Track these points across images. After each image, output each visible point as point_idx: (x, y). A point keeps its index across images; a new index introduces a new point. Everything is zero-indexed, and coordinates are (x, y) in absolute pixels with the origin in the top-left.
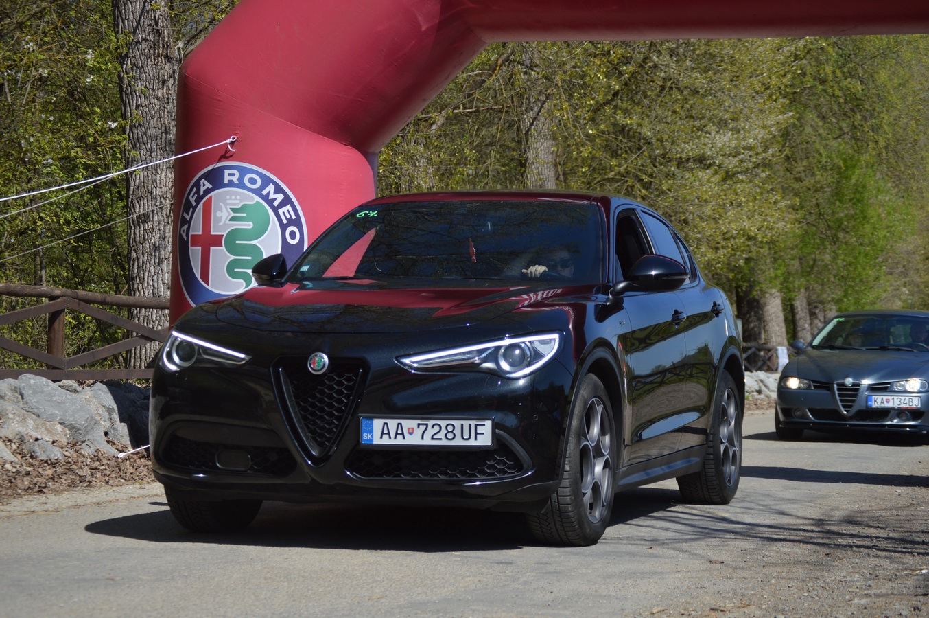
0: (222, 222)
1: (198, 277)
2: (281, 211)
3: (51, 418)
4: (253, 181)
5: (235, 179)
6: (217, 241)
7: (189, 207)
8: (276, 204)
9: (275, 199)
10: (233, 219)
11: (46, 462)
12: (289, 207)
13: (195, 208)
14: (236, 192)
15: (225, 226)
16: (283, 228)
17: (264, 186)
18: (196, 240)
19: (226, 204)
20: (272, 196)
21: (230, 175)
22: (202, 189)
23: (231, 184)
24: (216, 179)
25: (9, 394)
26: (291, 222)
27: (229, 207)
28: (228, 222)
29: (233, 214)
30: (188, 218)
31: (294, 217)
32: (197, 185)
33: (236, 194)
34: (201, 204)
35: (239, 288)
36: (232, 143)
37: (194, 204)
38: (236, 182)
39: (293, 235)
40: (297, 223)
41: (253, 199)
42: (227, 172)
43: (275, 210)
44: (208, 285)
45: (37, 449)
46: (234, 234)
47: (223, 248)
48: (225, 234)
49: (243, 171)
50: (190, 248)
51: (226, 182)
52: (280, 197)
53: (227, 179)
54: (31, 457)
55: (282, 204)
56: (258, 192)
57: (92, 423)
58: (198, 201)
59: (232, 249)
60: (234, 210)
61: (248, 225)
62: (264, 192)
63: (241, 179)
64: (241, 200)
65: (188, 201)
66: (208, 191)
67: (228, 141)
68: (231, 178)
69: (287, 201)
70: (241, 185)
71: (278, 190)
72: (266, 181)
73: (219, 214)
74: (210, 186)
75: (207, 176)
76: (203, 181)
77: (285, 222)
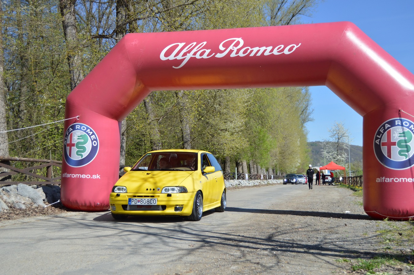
1: (69, 155)
3: (25, 196)
4: (84, 128)
5: (79, 128)
6: (73, 145)
7: (67, 136)
8: (90, 135)
9: (90, 133)
10: (78, 139)
11: (19, 209)
12: (94, 136)
13: (68, 136)
15: (76, 141)
16: (92, 141)
17: (87, 130)
18: (68, 145)
19: (76, 135)
20: (89, 133)
21: (77, 127)
22: (70, 131)
23: (78, 129)
24: (74, 128)
25: (13, 189)
26: (94, 140)
28: (77, 140)
30: (66, 139)
31: (95, 138)
32: (69, 129)
33: (79, 132)
35: (79, 158)
36: (78, 118)
37: (68, 135)
39: (95, 143)
40: (96, 140)
42: (77, 126)
43: (90, 136)
44: (71, 157)
45: (16, 205)
46: (78, 143)
47: (75, 147)
48: (76, 143)
49: (81, 126)
50: (67, 147)
51: (76, 128)
52: (91, 133)
53: (77, 128)
54: (14, 208)
55: (92, 135)
56: (85, 131)
57: (39, 197)
58: (69, 134)
59: (78, 147)
60: (78, 136)
61: (82, 141)
62: (87, 131)
64: (80, 134)
65: (66, 134)
66: (71, 131)
67: (77, 117)
68: (78, 127)
69: (93, 134)
70: (80, 129)
71: (91, 131)
72: (88, 128)
74: (72, 130)
75: (72, 127)
76: (70, 128)
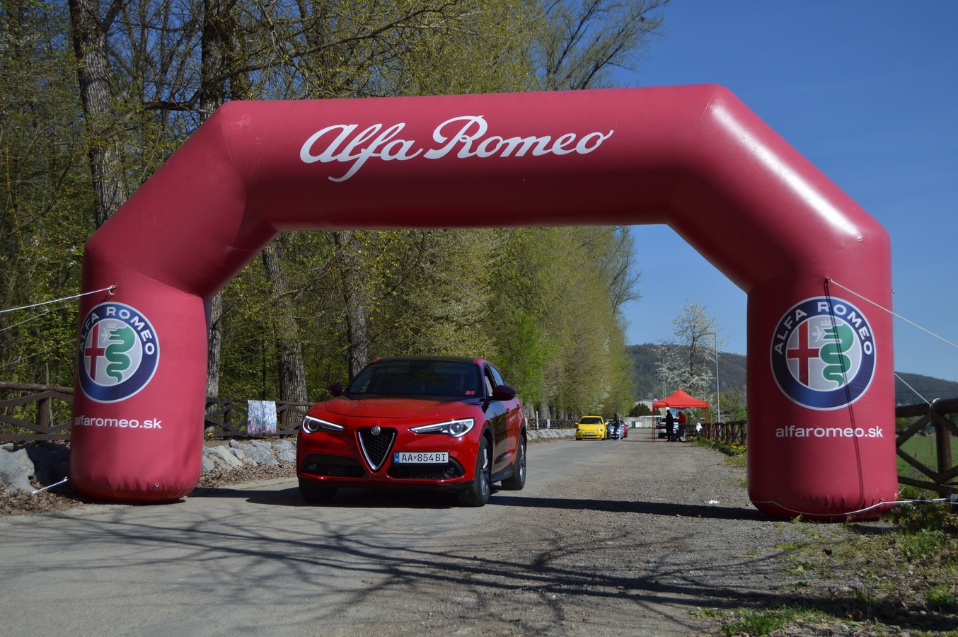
0: (104, 340)
1: (89, 375)
2: (142, 333)
4: (124, 314)
5: (113, 313)
6: (101, 352)
7: (85, 331)
8: (139, 329)
9: (138, 326)
10: (111, 338)
12: (148, 331)
13: (88, 331)
14: (114, 321)
15: (107, 343)
16: (144, 344)
17: (132, 317)
18: (88, 352)
19: (107, 329)
20: (137, 324)
21: (110, 310)
22: (93, 319)
23: (111, 316)
24: (102, 313)
26: (149, 340)
27: (109, 331)
28: (108, 340)
29: (112, 335)
30: (84, 337)
31: (151, 337)
32: (90, 317)
34: (92, 329)
35: (114, 382)
36: (112, 290)
37: (88, 329)
38: (114, 315)
39: (150, 349)
40: (153, 341)
41: (124, 325)
42: (108, 308)
43: (139, 332)
44: (94, 380)
46: (112, 348)
47: (105, 357)
48: (106, 348)
49: (119, 308)
50: (85, 357)
51: (108, 314)
52: (142, 324)
55: (144, 329)
56: (127, 321)
57: (19, 471)
58: (90, 327)
59: (110, 357)
60: (112, 333)
61: (121, 342)
62: (132, 321)
63: (117, 313)
64: (117, 326)
65: (85, 328)
66: (96, 321)
67: (109, 289)
68: (111, 312)
69: (146, 327)
70: (117, 317)
71: (141, 320)
72: (133, 315)
73: (102, 335)
74: (98, 317)
75: (96, 311)
76: (94, 314)
77: (145, 340)
